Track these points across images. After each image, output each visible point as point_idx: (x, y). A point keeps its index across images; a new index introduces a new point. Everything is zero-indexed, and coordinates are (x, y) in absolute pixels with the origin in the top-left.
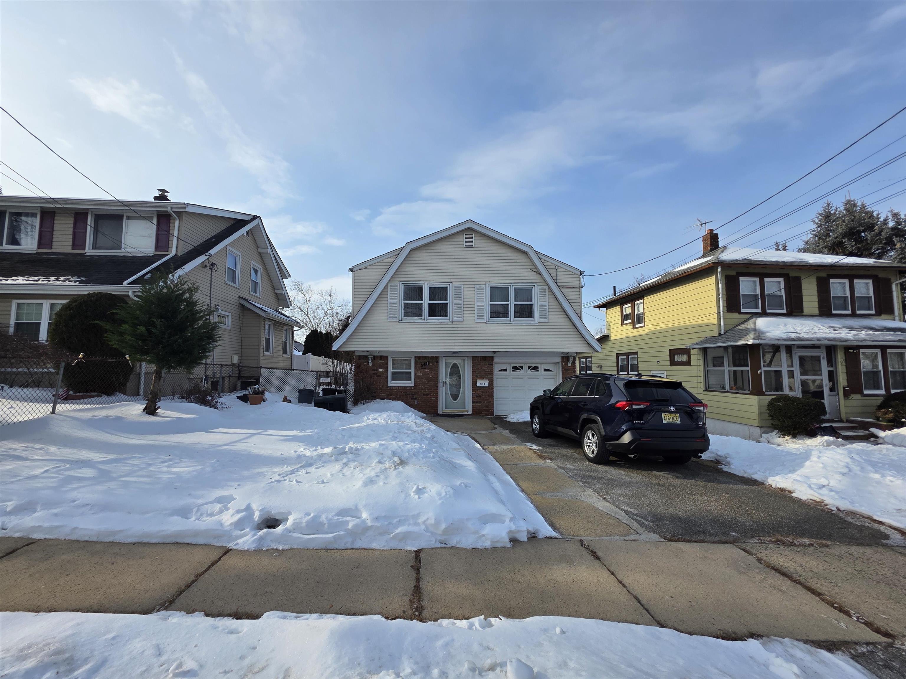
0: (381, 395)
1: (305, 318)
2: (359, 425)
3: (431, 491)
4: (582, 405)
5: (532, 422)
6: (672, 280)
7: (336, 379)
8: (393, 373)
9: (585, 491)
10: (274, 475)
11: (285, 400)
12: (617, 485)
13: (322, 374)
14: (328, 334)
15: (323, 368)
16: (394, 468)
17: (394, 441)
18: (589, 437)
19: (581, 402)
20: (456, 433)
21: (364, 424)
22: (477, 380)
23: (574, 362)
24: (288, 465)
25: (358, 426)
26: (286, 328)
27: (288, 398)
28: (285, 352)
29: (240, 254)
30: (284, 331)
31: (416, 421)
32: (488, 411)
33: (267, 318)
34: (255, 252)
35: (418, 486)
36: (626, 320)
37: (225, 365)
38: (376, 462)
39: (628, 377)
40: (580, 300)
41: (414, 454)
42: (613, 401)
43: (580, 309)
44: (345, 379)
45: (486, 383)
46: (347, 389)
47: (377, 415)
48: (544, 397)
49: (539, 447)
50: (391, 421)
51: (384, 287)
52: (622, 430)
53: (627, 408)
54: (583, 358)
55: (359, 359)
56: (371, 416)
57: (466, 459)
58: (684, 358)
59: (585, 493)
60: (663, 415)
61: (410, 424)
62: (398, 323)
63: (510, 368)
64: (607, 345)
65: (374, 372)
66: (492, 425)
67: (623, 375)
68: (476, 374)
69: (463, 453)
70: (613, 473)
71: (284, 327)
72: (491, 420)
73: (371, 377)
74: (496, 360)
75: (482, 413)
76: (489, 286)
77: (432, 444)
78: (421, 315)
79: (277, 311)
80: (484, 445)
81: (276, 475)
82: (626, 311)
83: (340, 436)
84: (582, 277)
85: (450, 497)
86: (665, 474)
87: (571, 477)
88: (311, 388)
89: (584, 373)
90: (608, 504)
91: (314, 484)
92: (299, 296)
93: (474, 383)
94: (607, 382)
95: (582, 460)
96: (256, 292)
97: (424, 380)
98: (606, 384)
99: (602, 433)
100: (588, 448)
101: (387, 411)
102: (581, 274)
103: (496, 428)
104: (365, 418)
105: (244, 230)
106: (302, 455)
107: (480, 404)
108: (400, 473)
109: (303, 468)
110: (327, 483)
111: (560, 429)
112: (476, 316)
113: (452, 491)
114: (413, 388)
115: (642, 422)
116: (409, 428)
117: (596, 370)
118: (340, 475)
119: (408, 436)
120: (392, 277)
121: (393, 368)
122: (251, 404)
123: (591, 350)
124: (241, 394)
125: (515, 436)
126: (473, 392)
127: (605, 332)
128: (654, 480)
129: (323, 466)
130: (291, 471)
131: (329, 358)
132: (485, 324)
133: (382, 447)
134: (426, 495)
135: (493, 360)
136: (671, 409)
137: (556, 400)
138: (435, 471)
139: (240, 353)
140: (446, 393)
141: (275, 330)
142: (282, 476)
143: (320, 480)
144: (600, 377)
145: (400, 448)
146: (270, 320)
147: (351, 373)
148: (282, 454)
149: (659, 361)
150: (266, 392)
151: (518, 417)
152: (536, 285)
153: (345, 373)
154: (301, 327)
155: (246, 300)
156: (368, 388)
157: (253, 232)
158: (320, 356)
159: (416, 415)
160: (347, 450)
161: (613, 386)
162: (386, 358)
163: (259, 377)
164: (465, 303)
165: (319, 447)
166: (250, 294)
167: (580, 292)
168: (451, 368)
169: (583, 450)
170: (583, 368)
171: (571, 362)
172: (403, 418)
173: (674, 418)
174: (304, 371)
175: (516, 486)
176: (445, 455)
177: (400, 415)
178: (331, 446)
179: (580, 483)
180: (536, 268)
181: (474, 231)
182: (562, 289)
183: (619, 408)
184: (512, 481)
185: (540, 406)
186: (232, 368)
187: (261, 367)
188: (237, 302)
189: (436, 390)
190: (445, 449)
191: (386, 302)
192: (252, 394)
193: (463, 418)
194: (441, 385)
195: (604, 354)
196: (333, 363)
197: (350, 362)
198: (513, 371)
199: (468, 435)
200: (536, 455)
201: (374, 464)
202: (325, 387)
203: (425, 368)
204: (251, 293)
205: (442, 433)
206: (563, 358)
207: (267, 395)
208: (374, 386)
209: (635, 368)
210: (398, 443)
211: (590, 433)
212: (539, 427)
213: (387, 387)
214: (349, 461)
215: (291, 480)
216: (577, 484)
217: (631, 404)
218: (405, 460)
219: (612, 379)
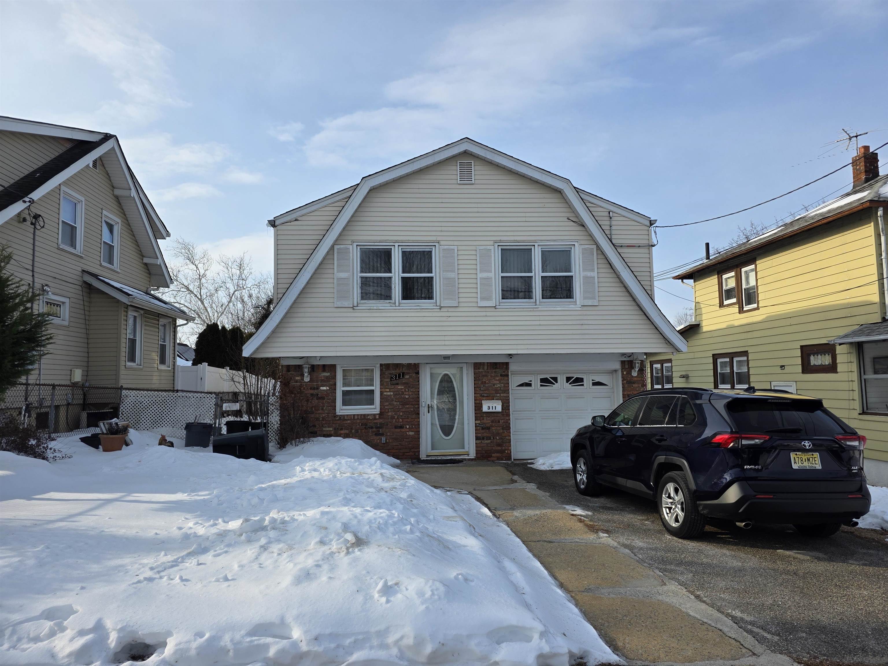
0: (324, 429)
1: (195, 304)
2: (288, 480)
3: (407, 589)
4: (657, 440)
5: (574, 469)
6: (803, 231)
7: (249, 404)
8: (345, 393)
9: (665, 584)
10: (143, 569)
11: (163, 442)
12: (718, 575)
13: (226, 397)
14: (236, 331)
15: (227, 387)
16: (345, 551)
17: (345, 505)
18: (669, 494)
19: (655, 435)
20: (449, 491)
21: (295, 479)
22: (483, 402)
23: (642, 370)
24: (167, 551)
25: (286, 482)
26: (162, 321)
27: (168, 439)
28: (163, 361)
29: (83, 199)
30: (160, 327)
31: (383, 471)
32: (502, 452)
33: (131, 306)
34: (109, 194)
35: (386, 582)
36: (728, 298)
37: (59, 385)
38: (317, 543)
39: (732, 393)
40: (651, 267)
41: (379, 528)
42: (708, 433)
43: (651, 281)
44: (265, 404)
45: (497, 406)
46: (268, 421)
47: (317, 463)
48: (593, 427)
49: (587, 512)
50: (341, 473)
51: (328, 252)
52: (724, 481)
53: (731, 445)
54: (657, 362)
55: (288, 371)
56: (308, 466)
57: (466, 534)
58: (826, 360)
59: (665, 588)
60: (792, 455)
61: (372, 477)
62: (351, 310)
63: (536, 382)
64: (697, 341)
65: (312, 392)
66: (507, 476)
67: (725, 389)
68: (481, 392)
69: (460, 523)
70: (711, 553)
71: (161, 320)
72: (507, 467)
73: (308, 401)
74: (512, 367)
75: (491, 456)
76: (500, 248)
77: (408, 509)
78: (388, 297)
79: (147, 293)
80: (496, 509)
81: (147, 569)
82: (727, 285)
83: (255, 501)
84: (652, 229)
85: (439, 598)
86: (800, 553)
87: (641, 561)
88: (208, 421)
89: (660, 387)
90: (703, 606)
91: (210, 582)
92: (186, 267)
93: (478, 407)
94: (698, 402)
95: (660, 532)
96: (111, 262)
97: (395, 403)
98: (696, 405)
99: (690, 487)
100: (668, 512)
101: (334, 456)
102: (651, 224)
103: (516, 482)
104: (298, 468)
105: (88, 159)
106: (190, 534)
107: (489, 441)
108: (356, 560)
109: (193, 556)
110: (233, 580)
111: (621, 481)
112: (479, 297)
113: (442, 589)
114: (377, 417)
115: (757, 467)
116: (371, 484)
117: (678, 383)
118: (256, 566)
119: (369, 497)
120: (340, 235)
121: (345, 385)
122: (104, 451)
123: (669, 350)
124: (88, 433)
125: (548, 494)
126: (477, 422)
127: (694, 320)
128: (780, 565)
129: (226, 552)
130: (173, 561)
131: (239, 369)
132: (493, 309)
133: (326, 517)
134: (399, 596)
135: (507, 368)
136: (805, 445)
137: (614, 432)
138: (414, 555)
139: (85, 364)
140: (432, 424)
141: (145, 325)
142: (156, 570)
143: (221, 576)
144: (685, 393)
145: (356, 517)
146: (137, 308)
147: (274, 394)
148: (156, 534)
149: (784, 366)
150: (131, 431)
151: (551, 461)
152: (576, 244)
153: (264, 395)
154: (189, 319)
155: (95, 276)
156: (302, 418)
157: (104, 162)
158: (221, 366)
159: (382, 462)
160: (266, 523)
161: (707, 408)
162: (332, 368)
163: (119, 404)
164: (460, 276)
165: (220, 520)
166: (101, 265)
167: (650, 253)
168: (441, 382)
169: (660, 516)
170: (656, 380)
171: (637, 370)
172: (361, 467)
173: (811, 459)
174: (195, 392)
175: (549, 578)
176: (430, 527)
177: (355, 462)
178: (239, 517)
179: (657, 572)
180: (577, 215)
181: (474, 156)
182: (620, 250)
183: (719, 445)
184: (542, 569)
185: (588, 443)
186: (73, 390)
187: (122, 388)
188: (80, 279)
189: (416, 420)
190: (431, 517)
191: (331, 276)
192: (106, 434)
193: (461, 464)
194: (423, 410)
195: (691, 356)
196: (244, 378)
197: (273, 375)
198: (541, 385)
199: (470, 493)
200: (581, 525)
201: (312, 546)
202: (231, 418)
203: (397, 384)
204: (104, 264)
205: (426, 490)
206: (623, 362)
207: (132, 434)
208: (312, 416)
209: (744, 378)
210: (352, 509)
211: (670, 487)
212: (587, 478)
213: (335, 416)
214: (269, 542)
215: (171, 577)
216: (652, 573)
217: (738, 438)
218: (364, 537)
219: (705, 397)
